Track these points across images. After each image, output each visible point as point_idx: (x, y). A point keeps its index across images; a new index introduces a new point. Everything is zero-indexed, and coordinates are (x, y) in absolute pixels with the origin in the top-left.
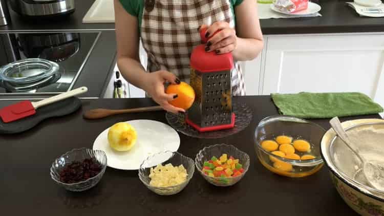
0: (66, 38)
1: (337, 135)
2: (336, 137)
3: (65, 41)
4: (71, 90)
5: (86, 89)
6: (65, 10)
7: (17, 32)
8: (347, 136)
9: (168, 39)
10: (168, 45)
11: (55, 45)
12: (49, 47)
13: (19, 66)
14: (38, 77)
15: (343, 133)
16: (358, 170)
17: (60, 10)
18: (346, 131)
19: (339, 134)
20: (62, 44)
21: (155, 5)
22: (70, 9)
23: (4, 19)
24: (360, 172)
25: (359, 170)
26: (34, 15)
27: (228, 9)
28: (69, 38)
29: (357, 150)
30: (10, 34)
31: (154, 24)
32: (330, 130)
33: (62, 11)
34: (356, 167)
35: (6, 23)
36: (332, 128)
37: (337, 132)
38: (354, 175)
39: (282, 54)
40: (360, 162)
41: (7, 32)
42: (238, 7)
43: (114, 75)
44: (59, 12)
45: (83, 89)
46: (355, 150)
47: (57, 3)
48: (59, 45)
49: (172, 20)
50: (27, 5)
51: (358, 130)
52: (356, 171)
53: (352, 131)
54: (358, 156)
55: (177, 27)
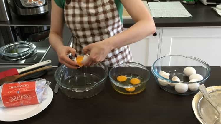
0: (44, 29)
1: (203, 96)
2: (202, 97)
3: (43, 30)
4: (42, 61)
5: (50, 61)
6: (43, 12)
7: (15, 25)
8: (210, 97)
9: (78, 19)
10: (78, 23)
11: (37, 33)
12: (34, 33)
13: (12, 46)
14: (23, 53)
15: (207, 95)
16: (216, 119)
18: (209, 93)
19: (204, 95)
20: (41, 31)
22: (46, 11)
23: (8, 17)
24: (218, 120)
25: (218, 118)
26: (25, 15)
28: (45, 28)
29: (216, 106)
30: (11, 26)
31: (70, 11)
32: (199, 92)
34: (216, 117)
35: (8, 20)
36: (200, 91)
37: (203, 94)
38: (214, 122)
39: (172, 38)
40: (218, 114)
41: (9, 25)
44: (39, 13)
45: (48, 61)
46: (215, 106)
47: (39, 8)
48: (40, 32)
49: (80, 8)
50: (21, 9)
51: (218, 93)
52: (215, 119)
53: (214, 93)
54: (217, 110)
55: (83, 13)
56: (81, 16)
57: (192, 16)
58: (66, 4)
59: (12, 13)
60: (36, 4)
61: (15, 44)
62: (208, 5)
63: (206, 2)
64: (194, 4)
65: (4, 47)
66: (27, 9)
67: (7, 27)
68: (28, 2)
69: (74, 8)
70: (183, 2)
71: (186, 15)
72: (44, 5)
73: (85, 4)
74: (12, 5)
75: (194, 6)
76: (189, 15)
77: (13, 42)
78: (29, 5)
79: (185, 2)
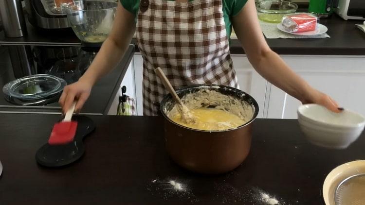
7: (33, 44)
13: (27, 82)
14: (45, 94)
21: (149, 6)
23: (21, 31)
30: (25, 46)
31: (146, 24)
35: (22, 35)
41: (23, 44)
48: (72, 57)
49: (164, 20)
50: (43, 18)
55: (168, 27)
56: (164, 32)
58: (139, 12)
59: (28, 24)
61: (32, 78)
62: (349, 20)
63: (346, 15)
65: (13, 83)
66: (54, 19)
67: (19, 48)
68: (55, 7)
69: (152, 19)
73: (173, 13)
74: (29, 11)
77: (29, 75)
78: (56, 11)
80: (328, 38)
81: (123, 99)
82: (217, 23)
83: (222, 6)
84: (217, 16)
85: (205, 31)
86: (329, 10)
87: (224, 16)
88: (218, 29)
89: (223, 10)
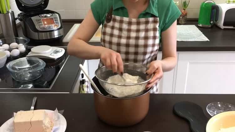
6: (58, 36)
17: (54, 36)
21: (112, 19)
22: (61, 35)
26: (38, 39)
27: (156, 31)
33: (55, 37)
39: (188, 63)
42: (163, 32)
43: (81, 76)
44: (53, 37)
47: (53, 32)
49: (121, 30)
57: (209, 40)
60: (51, 27)
63: (223, 26)
64: (210, 28)
68: (43, 25)
69: (113, 28)
70: (199, 25)
71: (203, 39)
72: (58, 29)
73: (126, 26)
75: (210, 30)
76: (206, 39)
78: (44, 28)
79: (201, 25)
80: (208, 41)
81: (83, 82)
82: (154, 34)
83: (158, 24)
84: (155, 30)
85: (146, 38)
86: (212, 22)
87: (159, 31)
88: (155, 38)
89: (159, 26)
